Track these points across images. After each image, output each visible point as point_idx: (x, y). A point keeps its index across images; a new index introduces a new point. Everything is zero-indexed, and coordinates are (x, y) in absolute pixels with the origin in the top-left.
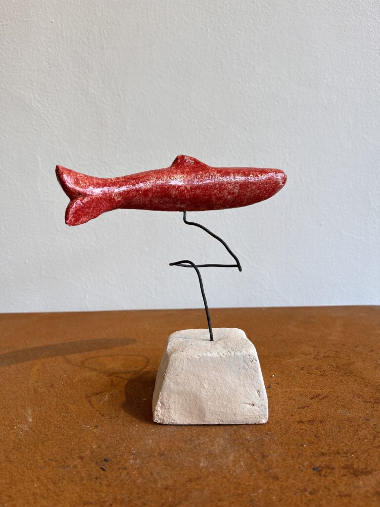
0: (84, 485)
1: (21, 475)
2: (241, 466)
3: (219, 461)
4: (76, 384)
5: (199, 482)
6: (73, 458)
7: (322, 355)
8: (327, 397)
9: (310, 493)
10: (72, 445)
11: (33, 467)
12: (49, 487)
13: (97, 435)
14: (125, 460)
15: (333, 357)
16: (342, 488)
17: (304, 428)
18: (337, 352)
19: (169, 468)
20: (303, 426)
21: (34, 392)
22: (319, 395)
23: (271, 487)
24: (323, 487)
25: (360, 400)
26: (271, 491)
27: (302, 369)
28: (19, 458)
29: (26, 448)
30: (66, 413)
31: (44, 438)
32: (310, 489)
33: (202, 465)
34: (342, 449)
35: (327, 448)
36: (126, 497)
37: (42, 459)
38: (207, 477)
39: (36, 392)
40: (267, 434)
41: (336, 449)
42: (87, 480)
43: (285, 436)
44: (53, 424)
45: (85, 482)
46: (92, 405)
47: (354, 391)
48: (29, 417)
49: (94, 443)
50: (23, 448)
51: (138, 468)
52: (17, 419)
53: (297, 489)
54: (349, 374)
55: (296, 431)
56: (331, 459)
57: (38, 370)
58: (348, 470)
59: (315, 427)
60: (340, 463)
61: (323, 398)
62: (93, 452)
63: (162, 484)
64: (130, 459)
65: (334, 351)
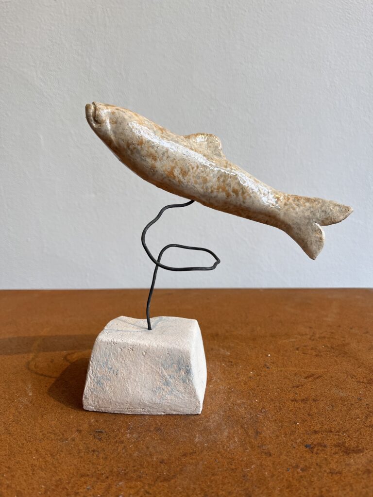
0: (82, 457)
1: (19, 447)
2: (235, 442)
3: (214, 437)
5: (194, 457)
9: (302, 470)
12: (47, 459)
16: (333, 465)
23: (263, 462)
24: (315, 464)
25: (354, 380)
26: (264, 466)
32: (301, 466)
33: (197, 440)
34: (335, 428)
35: (320, 426)
36: (122, 470)
38: (202, 452)
40: (261, 412)
41: (329, 427)
42: (85, 453)
45: (82, 454)
47: (347, 371)
53: (290, 466)
54: (343, 355)
56: (323, 437)
58: (339, 448)
60: (332, 441)
63: (157, 458)
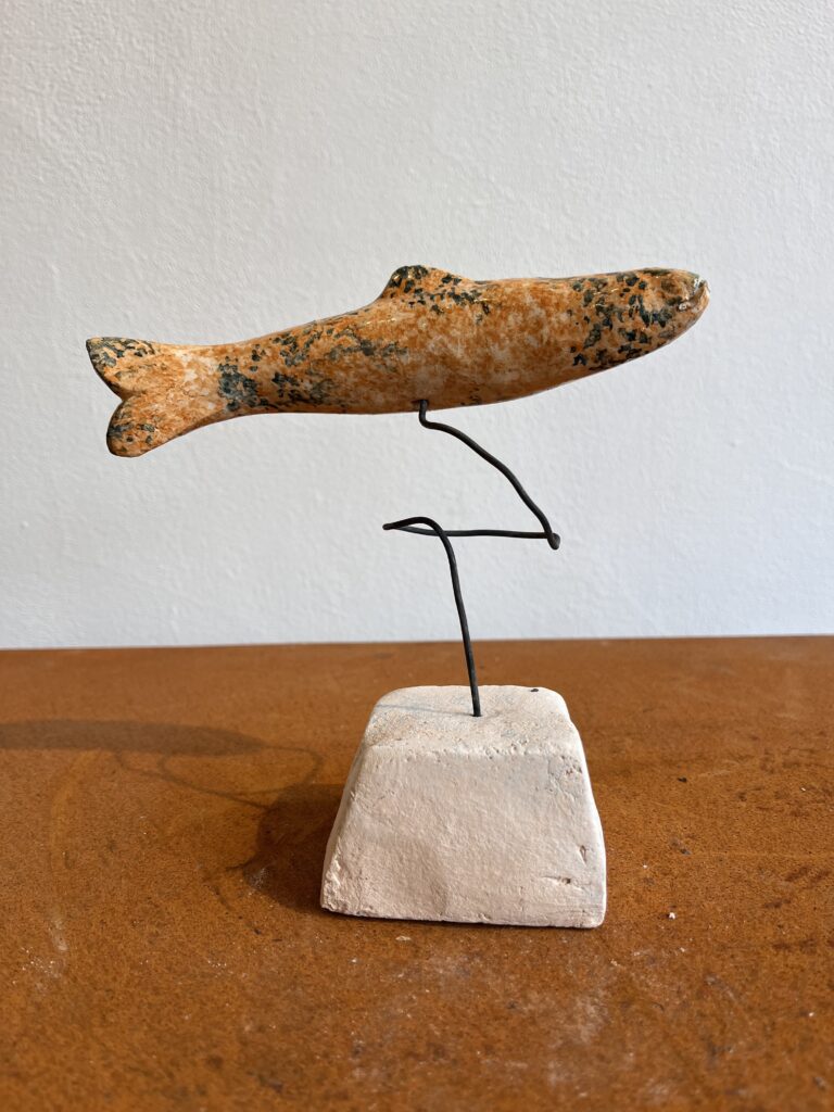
4: (175, 839)
6: (194, 1064)
7: (779, 760)
8: (827, 874)
10: (183, 1021)
11: (83, 1093)
13: (249, 991)
14: (340, 1068)
15: (808, 765)
17: (796, 963)
18: (812, 751)
19: (465, 1093)
20: (792, 959)
21: (66, 864)
22: (805, 870)
27: (742, 797)
28: (42, 1063)
29: (59, 1032)
30: (158, 926)
31: (105, 1001)
37: (106, 1067)
39: (69, 863)
43: (753, 988)
44: (124, 957)
46: (223, 901)
48: (57, 938)
49: (244, 1016)
50: (50, 1031)
51: (379, 1094)
52: (25, 942)
55: (777, 972)
57: (70, 801)
59: (821, 959)
61: (819, 877)
62: (244, 1043)
64: (352, 1067)
65: (806, 750)
